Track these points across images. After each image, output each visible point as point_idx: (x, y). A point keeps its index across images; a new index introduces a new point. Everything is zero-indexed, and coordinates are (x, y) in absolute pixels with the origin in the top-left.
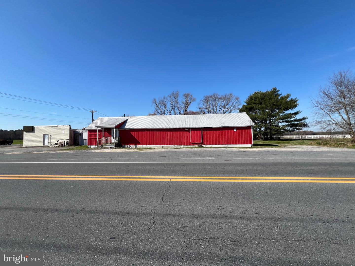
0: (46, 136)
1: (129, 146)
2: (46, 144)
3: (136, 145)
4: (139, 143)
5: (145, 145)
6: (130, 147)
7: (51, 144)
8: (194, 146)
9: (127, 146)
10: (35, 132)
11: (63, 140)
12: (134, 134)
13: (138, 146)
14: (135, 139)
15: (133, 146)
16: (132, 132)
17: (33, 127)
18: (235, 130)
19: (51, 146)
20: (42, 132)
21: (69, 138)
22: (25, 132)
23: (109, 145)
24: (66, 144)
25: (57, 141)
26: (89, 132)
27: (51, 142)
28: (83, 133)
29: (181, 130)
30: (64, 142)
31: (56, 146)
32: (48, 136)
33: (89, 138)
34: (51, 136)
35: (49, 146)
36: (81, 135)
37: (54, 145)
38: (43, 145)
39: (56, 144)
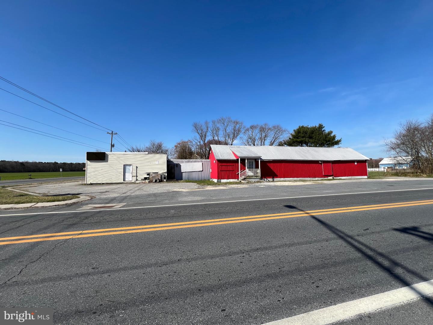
0: (127, 167)
1: (266, 179)
2: (126, 180)
3: (273, 178)
4: (277, 176)
5: (282, 178)
6: (267, 181)
7: (137, 180)
8: (325, 178)
9: (264, 179)
10: (108, 162)
11: (158, 173)
12: (271, 166)
13: (275, 179)
14: (273, 171)
15: (271, 179)
16: (269, 163)
17: (104, 153)
18: (356, 164)
19: (137, 182)
20: (122, 162)
21: (166, 171)
22: (88, 161)
23: (254, 178)
24: (163, 178)
25: (147, 175)
26: (218, 164)
27: (137, 176)
28: (181, 164)
29: (316, 162)
30: (161, 176)
31: (147, 181)
32: (131, 167)
33: (219, 170)
34: (137, 167)
35: (133, 181)
36: (178, 166)
37: (142, 180)
38: (122, 181)
39: (146, 179)
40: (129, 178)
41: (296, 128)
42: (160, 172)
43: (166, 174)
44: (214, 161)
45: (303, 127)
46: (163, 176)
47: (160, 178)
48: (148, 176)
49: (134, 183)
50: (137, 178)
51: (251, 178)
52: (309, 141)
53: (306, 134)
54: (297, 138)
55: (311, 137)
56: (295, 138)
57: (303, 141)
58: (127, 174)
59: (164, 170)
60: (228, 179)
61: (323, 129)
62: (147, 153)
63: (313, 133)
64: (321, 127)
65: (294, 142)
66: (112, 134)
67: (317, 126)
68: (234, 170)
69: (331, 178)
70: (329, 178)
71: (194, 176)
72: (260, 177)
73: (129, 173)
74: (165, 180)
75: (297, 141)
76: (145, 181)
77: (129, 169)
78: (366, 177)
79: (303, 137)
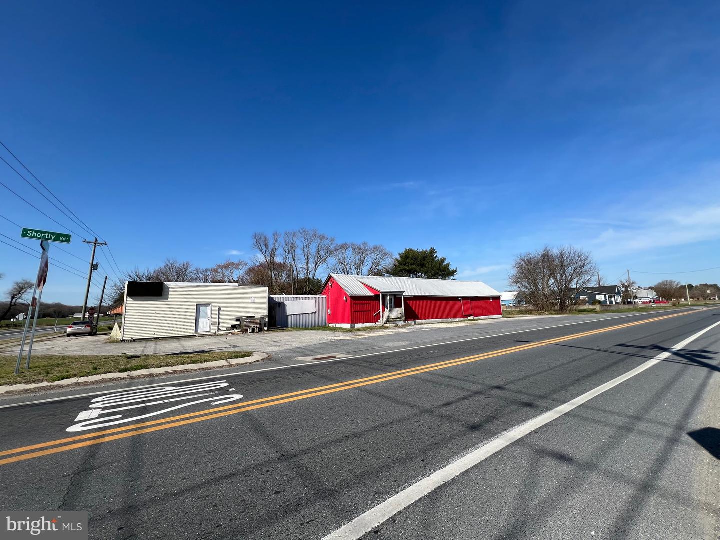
0: (202, 309)
1: (410, 321)
2: (200, 330)
3: (415, 320)
4: (419, 319)
5: (423, 320)
7: (220, 329)
8: (466, 319)
9: (408, 321)
10: (167, 299)
11: (254, 317)
12: (412, 304)
13: (418, 322)
16: (410, 301)
18: (491, 301)
19: (219, 333)
21: (266, 314)
22: (128, 298)
23: (398, 321)
24: (263, 325)
25: (237, 321)
26: (351, 301)
27: (219, 324)
28: (287, 303)
29: (455, 299)
30: (260, 322)
31: (237, 331)
32: (210, 308)
33: (353, 311)
34: (220, 309)
35: (213, 332)
36: (282, 306)
37: (228, 329)
38: (192, 333)
39: (234, 327)
40: (205, 326)
41: (402, 251)
42: (258, 316)
43: (267, 319)
44: (345, 298)
45: (410, 250)
46: (263, 323)
47: (258, 326)
48: (238, 323)
49: (215, 335)
50: (218, 327)
51: (394, 320)
52: (420, 270)
53: (416, 260)
54: (405, 265)
55: (422, 265)
56: (402, 265)
57: (413, 270)
58: (201, 321)
59: (263, 312)
60: (364, 323)
61: (436, 255)
62: (237, 284)
63: (424, 260)
64: (433, 252)
65: (401, 271)
66: (95, 244)
67: (429, 250)
68: (370, 311)
69: (471, 318)
70: (470, 318)
71: (306, 320)
72: (404, 319)
73: (205, 318)
74: (266, 329)
75: (405, 270)
76: (233, 331)
77: (205, 313)
78: (501, 316)
79: (412, 264)
